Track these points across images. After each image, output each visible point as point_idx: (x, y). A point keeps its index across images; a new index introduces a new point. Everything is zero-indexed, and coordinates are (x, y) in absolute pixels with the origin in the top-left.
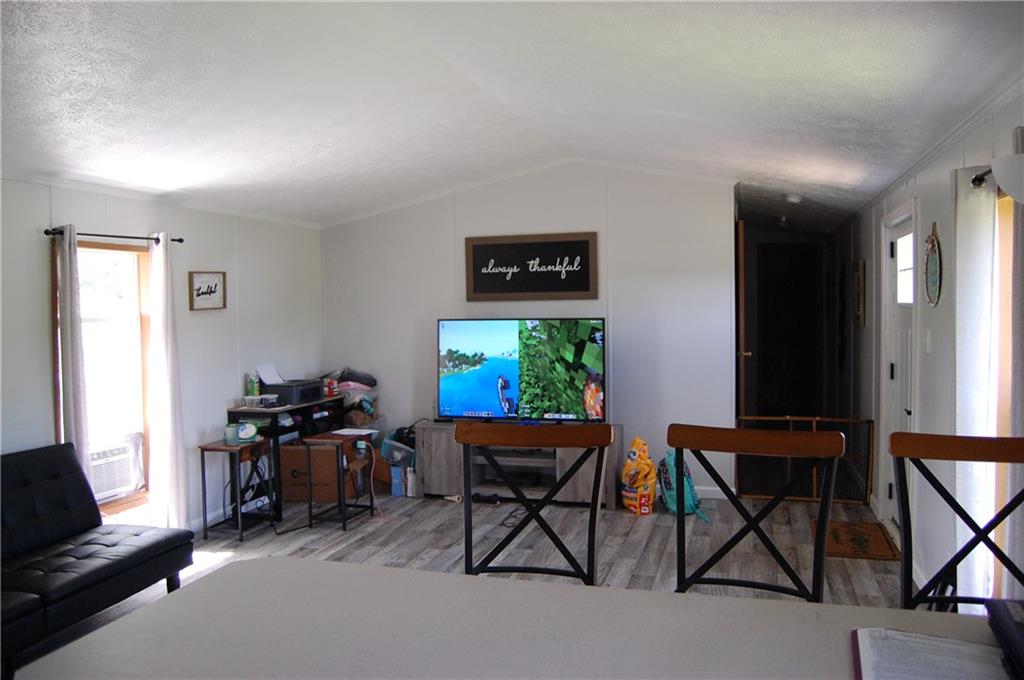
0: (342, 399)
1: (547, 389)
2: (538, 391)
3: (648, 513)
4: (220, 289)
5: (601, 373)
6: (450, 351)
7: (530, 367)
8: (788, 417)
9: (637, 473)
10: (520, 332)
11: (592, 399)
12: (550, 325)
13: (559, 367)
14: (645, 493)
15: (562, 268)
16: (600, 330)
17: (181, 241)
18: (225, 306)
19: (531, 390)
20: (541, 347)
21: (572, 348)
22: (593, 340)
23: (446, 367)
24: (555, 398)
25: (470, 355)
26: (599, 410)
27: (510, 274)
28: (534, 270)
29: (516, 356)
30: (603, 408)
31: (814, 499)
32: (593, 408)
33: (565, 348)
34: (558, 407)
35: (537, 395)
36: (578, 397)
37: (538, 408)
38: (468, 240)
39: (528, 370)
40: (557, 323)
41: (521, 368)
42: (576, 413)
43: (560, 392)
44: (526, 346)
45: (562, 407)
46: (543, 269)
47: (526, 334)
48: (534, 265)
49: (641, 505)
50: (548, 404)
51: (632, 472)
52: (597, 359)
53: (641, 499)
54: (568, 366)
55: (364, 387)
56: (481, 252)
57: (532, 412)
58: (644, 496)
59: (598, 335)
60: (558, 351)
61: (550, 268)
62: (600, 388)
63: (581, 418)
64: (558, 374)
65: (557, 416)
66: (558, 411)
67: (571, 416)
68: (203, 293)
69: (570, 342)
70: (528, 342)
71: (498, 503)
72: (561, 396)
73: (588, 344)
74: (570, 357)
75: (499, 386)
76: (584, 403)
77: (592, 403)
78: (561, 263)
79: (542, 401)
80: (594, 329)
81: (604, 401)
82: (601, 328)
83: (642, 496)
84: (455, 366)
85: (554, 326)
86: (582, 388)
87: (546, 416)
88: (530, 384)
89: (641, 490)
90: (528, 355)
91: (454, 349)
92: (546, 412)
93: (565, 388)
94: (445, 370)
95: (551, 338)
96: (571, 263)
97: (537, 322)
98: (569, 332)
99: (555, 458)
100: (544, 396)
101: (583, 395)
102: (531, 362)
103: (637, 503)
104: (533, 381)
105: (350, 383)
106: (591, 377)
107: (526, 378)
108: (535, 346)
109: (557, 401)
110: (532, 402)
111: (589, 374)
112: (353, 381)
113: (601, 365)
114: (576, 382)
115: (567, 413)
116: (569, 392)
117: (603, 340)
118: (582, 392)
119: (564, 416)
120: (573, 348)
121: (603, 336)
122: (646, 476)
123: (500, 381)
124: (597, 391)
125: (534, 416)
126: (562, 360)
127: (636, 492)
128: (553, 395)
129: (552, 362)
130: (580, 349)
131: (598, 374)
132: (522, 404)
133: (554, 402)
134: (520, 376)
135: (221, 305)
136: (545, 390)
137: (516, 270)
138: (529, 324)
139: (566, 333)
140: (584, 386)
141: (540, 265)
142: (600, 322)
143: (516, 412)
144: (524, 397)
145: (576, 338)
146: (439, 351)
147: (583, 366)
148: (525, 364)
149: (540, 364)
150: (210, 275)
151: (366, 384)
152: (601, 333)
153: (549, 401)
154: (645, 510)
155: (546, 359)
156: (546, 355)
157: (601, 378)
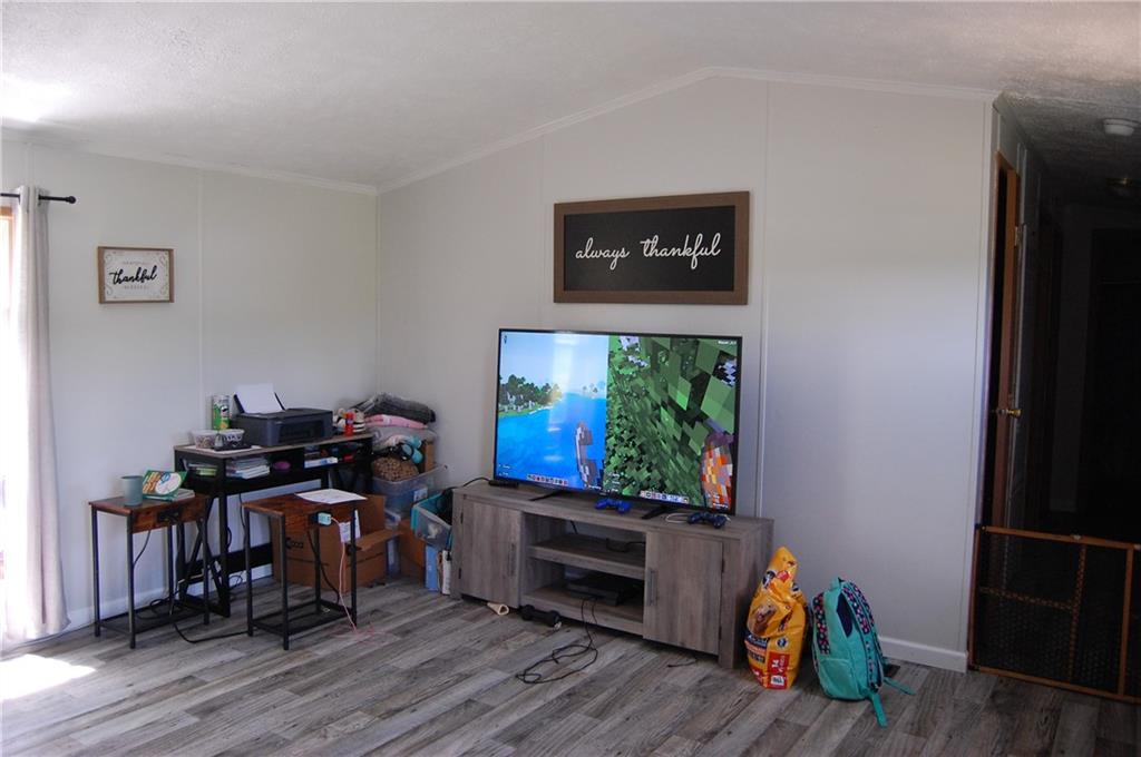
0: (370, 440)
1: (645, 452)
2: (633, 452)
3: (784, 687)
4: (162, 274)
5: (731, 431)
6: (512, 378)
7: (623, 413)
8: (1077, 538)
9: (771, 613)
10: (611, 355)
11: (715, 473)
12: (654, 343)
13: (666, 416)
14: (782, 650)
15: (693, 253)
16: (732, 358)
17: (71, 200)
18: (171, 300)
19: (622, 450)
20: (640, 382)
21: (688, 386)
22: (721, 375)
23: (508, 403)
24: (657, 467)
25: (540, 387)
26: (725, 493)
27: (615, 261)
28: (651, 254)
29: (603, 393)
30: (732, 492)
31: (1118, 697)
32: (716, 488)
33: (676, 386)
34: (662, 482)
35: (630, 459)
36: (693, 467)
37: (632, 479)
38: (557, 207)
39: (620, 417)
40: (666, 343)
41: (609, 413)
42: (690, 495)
43: (665, 458)
44: (618, 377)
45: (667, 483)
46: (664, 253)
47: (619, 358)
48: (651, 247)
49: (772, 671)
50: (646, 474)
51: (763, 611)
52: (724, 406)
53: (771, 662)
54: (681, 416)
55: (412, 423)
56: (575, 224)
57: (623, 486)
58: (778, 657)
59: (729, 366)
60: (666, 389)
61: (674, 252)
62: (729, 456)
63: (697, 504)
64: (665, 427)
65: (659, 496)
66: (662, 489)
67: (680, 499)
68: (126, 279)
69: (684, 375)
70: (621, 372)
71: (559, 625)
72: (666, 464)
73: (713, 380)
74: (683, 401)
75: (578, 438)
76: (702, 478)
77: (714, 482)
78: (691, 245)
79: (638, 469)
80: (724, 355)
81: (734, 478)
82: (735, 355)
83: (774, 656)
84: (518, 403)
85: (663, 348)
86: (699, 454)
87: (643, 494)
88: (622, 440)
89: (772, 644)
90: (620, 392)
91: (519, 376)
92: (644, 489)
93: (674, 451)
94: (506, 407)
95: (655, 365)
96: (707, 244)
97: (636, 340)
98: (684, 357)
99: (644, 566)
100: (640, 461)
101: (701, 465)
102: (624, 403)
103: (764, 667)
104: (625, 436)
105: (384, 417)
106: (713, 437)
107: (616, 429)
108: (631, 378)
109: (661, 473)
110: (623, 469)
111: (712, 432)
112: (388, 413)
113: (732, 416)
114: (692, 444)
115: (674, 493)
116: (679, 458)
117: (737, 374)
118: (700, 460)
119: (669, 498)
120: (690, 385)
121: (738, 368)
122: (783, 622)
123: (579, 431)
124: (724, 462)
125: (626, 492)
126: (670, 404)
127: (765, 648)
128: (654, 462)
129: (656, 407)
130: (699, 388)
131: (726, 433)
132: (609, 471)
133: (656, 472)
134: (607, 425)
135: (165, 296)
136: (643, 453)
137: (623, 254)
138: (625, 342)
139: (679, 358)
140: (703, 450)
141: (659, 247)
142: (734, 343)
143: (600, 484)
144: (613, 460)
145: (694, 369)
146: (499, 378)
147: (702, 418)
148: (616, 408)
149: (638, 409)
150: (145, 252)
151: (416, 420)
152: (734, 363)
153: (649, 470)
154: (778, 680)
155: (646, 399)
156: (647, 393)
157: (731, 440)
